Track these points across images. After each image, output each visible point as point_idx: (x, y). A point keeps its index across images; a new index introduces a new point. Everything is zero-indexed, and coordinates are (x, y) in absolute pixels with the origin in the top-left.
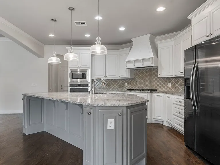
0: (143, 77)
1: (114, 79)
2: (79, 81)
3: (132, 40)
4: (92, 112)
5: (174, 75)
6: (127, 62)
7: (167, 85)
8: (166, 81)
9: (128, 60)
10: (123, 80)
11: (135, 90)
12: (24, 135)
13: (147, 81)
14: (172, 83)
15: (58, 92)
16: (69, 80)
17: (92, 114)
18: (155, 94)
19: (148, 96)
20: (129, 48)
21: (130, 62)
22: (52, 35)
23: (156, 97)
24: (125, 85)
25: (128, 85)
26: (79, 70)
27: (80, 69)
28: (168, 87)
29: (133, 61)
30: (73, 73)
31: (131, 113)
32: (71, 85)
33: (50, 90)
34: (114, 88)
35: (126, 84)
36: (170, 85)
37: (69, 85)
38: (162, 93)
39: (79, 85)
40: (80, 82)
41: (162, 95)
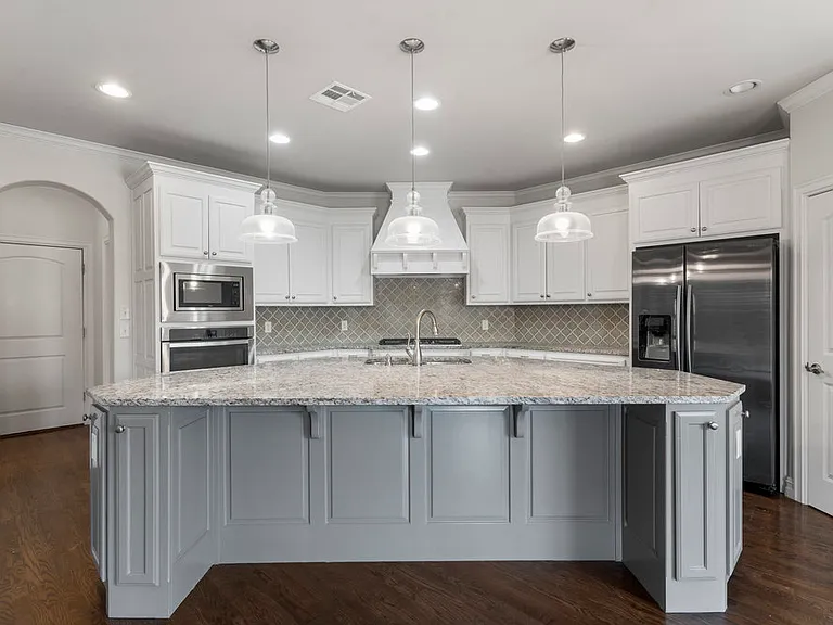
1: (303, 308)
3: (390, 186)
7: (477, 325)
14: (491, 320)
16: (165, 312)
24: (340, 326)
25: (352, 326)
28: (481, 330)
30: (181, 282)
32: (175, 335)
34: (301, 338)
35: (344, 325)
36: (485, 325)
39: (212, 333)
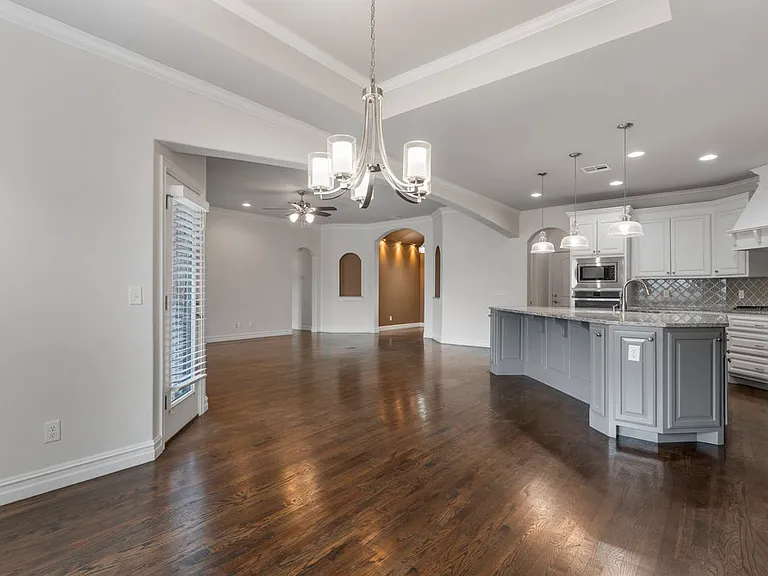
2: (599, 286)
3: (755, 171)
4: (603, 334)
6: (735, 234)
9: (738, 228)
10: (733, 283)
11: (762, 308)
12: (492, 374)
15: (547, 306)
16: (574, 282)
17: (603, 337)
20: (747, 194)
21: (747, 233)
22: (536, 195)
24: (738, 295)
25: (748, 295)
26: (598, 260)
27: (602, 259)
29: (755, 231)
30: (582, 268)
31: (675, 341)
32: (578, 294)
33: (530, 304)
35: (741, 293)
37: (572, 293)
39: (597, 294)
40: (602, 287)
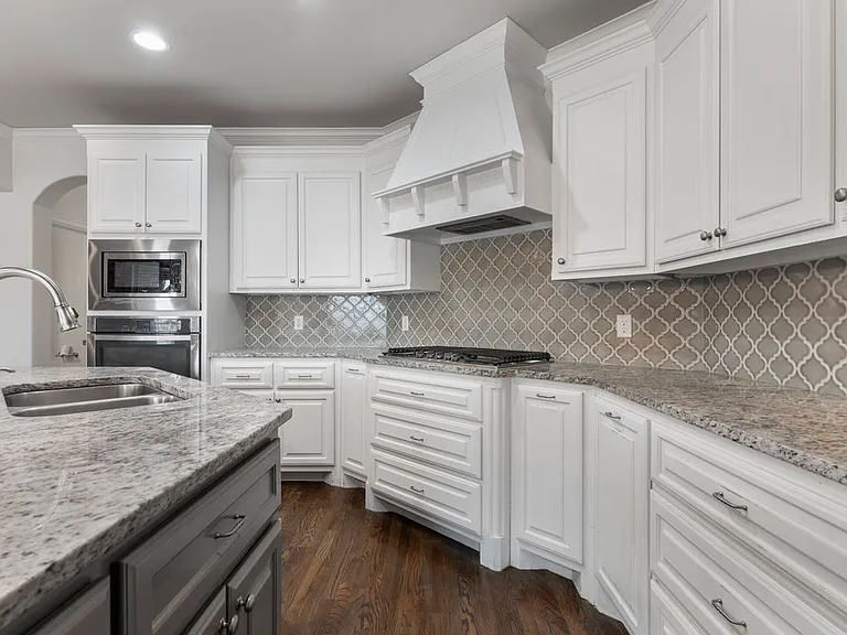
0: (481, 284)
5: (651, 262)
8: (603, 300)
10: (395, 303)
13: (500, 304)
14: (639, 315)
18: (527, 387)
19: (487, 394)
21: (404, 197)
23: (534, 404)
24: (401, 324)
25: (414, 324)
28: (614, 340)
29: (414, 190)
30: (112, 263)
35: (405, 322)
38: (572, 381)
41: (571, 393)
